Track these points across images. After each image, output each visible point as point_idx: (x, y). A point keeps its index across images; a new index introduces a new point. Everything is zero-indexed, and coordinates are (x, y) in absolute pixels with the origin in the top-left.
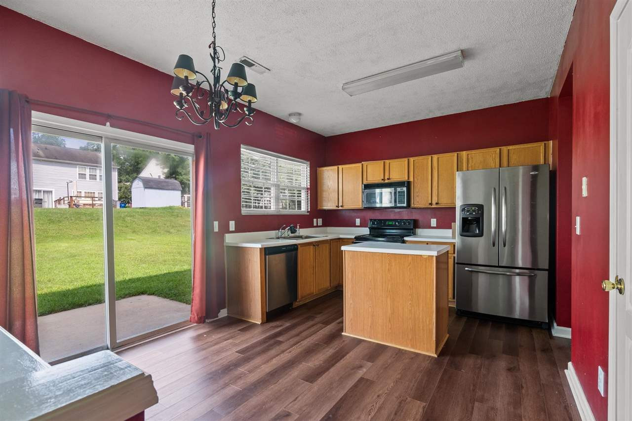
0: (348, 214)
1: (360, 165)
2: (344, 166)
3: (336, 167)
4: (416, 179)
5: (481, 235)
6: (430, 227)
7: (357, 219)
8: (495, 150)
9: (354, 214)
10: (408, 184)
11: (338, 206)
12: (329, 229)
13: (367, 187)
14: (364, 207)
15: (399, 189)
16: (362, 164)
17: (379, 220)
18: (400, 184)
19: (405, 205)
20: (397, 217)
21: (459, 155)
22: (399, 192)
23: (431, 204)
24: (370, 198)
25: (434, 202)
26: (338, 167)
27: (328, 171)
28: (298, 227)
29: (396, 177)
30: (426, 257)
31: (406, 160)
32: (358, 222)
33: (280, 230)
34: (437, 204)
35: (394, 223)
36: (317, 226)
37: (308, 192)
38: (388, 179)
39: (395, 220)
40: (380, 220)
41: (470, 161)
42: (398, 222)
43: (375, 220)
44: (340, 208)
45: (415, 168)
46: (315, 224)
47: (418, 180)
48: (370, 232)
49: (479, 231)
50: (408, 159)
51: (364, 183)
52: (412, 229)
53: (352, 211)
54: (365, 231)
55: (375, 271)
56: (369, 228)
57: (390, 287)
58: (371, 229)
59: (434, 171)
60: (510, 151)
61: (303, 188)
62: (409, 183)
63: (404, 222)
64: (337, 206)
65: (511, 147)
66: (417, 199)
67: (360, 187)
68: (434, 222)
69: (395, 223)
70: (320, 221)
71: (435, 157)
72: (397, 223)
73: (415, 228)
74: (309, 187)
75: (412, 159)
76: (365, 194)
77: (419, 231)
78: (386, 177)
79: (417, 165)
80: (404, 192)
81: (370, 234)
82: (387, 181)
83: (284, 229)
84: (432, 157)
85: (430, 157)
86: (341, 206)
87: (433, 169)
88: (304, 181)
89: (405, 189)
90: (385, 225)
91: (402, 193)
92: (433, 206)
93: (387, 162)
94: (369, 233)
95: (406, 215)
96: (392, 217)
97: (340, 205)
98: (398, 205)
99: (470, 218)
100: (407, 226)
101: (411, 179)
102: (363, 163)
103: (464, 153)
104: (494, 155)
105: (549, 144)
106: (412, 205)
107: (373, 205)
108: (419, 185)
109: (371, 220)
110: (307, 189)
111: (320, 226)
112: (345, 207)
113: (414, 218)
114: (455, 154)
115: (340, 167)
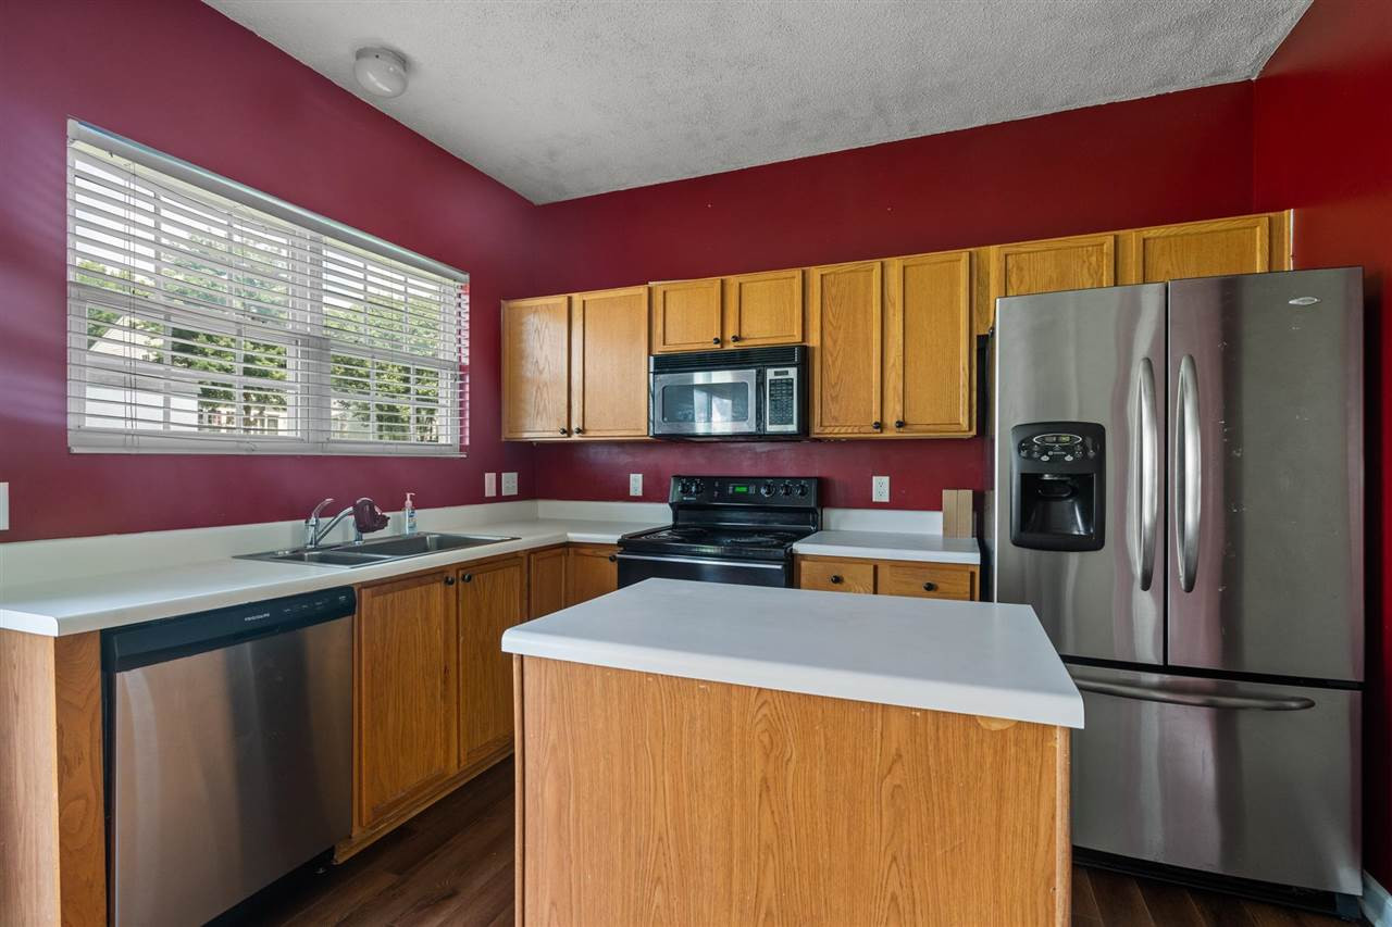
0: (603, 456)
1: (642, 290)
2: (590, 296)
3: (561, 300)
4: (828, 342)
5: (1094, 542)
6: (867, 503)
7: (632, 476)
8: (1099, 240)
9: (623, 459)
10: (801, 356)
11: (568, 432)
12: (545, 507)
13: (665, 363)
14: (655, 436)
15: (770, 374)
16: (650, 290)
17: (701, 478)
18: (778, 355)
19: (793, 428)
20: (761, 470)
21: (975, 260)
22: (773, 383)
23: (880, 426)
24: (674, 402)
25: (891, 421)
26: (570, 299)
27: (536, 311)
28: (409, 503)
29: (762, 329)
30: (996, 726)
31: (797, 273)
32: (636, 483)
33: (313, 521)
34: (901, 424)
35: (752, 490)
36: (499, 498)
37: (462, 378)
38: (736, 339)
39: (757, 480)
40: (708, 481)
41: (1014, 279)
42: (768, 487)
43: (691, 479)
44: (575, 437)
45: (827, 301)
46: (490, 491)
47: (835, 342)
48: (675, 518)
49: (1086, 522)
50: (804, 273)
51: (659, 349)
52: (812, 511)
53: (615, 450)
54: (658, 516)
55: (685, 786)
56: (671, 505)
57: (769, 890)
58: (677, 508)
59: (890, 311)
60: (1150, 244)
61: (445, 365)
62: (805, 351)
63: (787, 486)
64: (564, 432)
65: (1152, 232)
66: (833, 409)
67: (642, 365)
68: (881, 487)
69: (758, 491)
70: (510, 482)
71: (895, 264)
72: (763, 491)
73: (822, 508)
74: (466, 361)
75: (815, 273)
76: (658, 391)
77: (836, 518)
78: (731, 332)
79: (834, 291)
80: (789, 383)
81: (674, 527)
82: (731, 346)
83: (331, 511)
84: (882, 264)
85: (877, 264)
86: (579, 431)
87: (888, 304)
88: (451, 341)
89: (793, 373)
90: (723, 496)
91: (782, 386)
92: (887, 434)
93: (733, 280)
94: (670, 522)
95: (789, 463)
96: (747, 468)
97: (575, 426)
98: (771, 429)
99: (1047, 477)
100: (797, 500)
101: (814, 341)
102: (651, 284)
103: (993, 253)
104: (1094, 259)
105: (1282, 219)
106: (816, 430)
107: (685, 429)
108: (839, 362)
109: (678, 478)
110: (462, 368)
111: (510, 499)
112: (592, 435)
113: (816, 473)
114: (964, 255)
115: (577, 297)
